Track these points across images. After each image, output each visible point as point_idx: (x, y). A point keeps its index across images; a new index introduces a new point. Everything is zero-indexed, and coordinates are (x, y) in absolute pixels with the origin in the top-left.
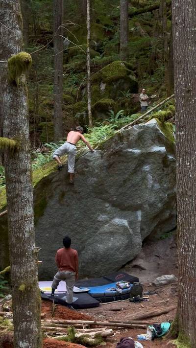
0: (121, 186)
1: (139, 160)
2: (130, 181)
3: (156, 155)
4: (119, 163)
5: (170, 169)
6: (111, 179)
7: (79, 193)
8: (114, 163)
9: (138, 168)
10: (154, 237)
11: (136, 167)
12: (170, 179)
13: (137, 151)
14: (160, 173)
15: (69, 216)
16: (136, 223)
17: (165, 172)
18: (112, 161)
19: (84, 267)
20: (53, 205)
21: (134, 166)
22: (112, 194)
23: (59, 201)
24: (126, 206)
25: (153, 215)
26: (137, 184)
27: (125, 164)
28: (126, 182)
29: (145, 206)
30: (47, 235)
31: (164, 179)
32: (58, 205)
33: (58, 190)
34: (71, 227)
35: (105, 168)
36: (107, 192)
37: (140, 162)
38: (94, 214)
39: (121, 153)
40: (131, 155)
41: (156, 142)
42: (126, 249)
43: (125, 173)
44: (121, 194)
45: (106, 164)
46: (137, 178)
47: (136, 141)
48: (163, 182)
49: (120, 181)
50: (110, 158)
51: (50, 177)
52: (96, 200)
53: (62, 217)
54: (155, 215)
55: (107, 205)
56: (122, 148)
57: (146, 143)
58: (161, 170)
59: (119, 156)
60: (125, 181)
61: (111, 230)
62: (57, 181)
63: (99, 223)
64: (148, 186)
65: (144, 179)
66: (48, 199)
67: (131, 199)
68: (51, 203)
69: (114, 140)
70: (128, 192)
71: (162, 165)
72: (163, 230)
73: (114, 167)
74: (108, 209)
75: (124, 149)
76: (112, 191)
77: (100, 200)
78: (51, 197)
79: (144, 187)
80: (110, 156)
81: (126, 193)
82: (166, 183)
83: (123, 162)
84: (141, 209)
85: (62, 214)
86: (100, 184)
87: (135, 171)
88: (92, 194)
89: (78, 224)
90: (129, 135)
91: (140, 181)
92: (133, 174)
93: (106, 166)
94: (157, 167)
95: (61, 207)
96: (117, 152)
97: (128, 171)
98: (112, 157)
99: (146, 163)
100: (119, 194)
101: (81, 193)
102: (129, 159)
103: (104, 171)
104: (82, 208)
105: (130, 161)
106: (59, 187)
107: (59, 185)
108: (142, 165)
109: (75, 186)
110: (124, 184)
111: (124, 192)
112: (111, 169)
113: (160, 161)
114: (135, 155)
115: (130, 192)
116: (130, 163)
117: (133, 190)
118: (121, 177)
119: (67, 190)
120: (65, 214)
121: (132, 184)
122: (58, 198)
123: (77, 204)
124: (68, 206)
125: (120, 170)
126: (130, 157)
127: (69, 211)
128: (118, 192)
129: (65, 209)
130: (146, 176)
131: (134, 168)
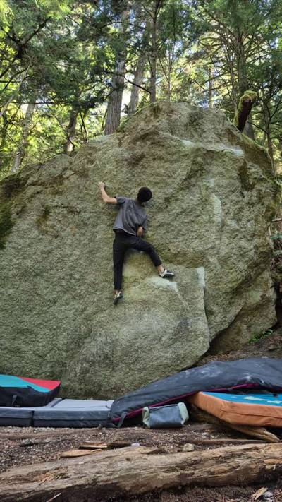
0: (160, 210)
1: (194, 163)
2: (179, 203)
3: (226, 159)
4: (154, 159)
5: (254, 193)
7: (79, 212)
8: (143, 156)
9: (193, 180)
10: (238, 341)
11: (189, 177)
12: (257, 216)
13: (188, 144)
14: (236, 199)
15: (59, 258)
16: (194, 291)
17: (246, 199)
18: (138, 152)
19: (87, 371)
20: (24, 231)
21: (185, 173)
23: (38, 224)
24: (172, 251)
25: (230, 285)
26: (193, 210)
27: (167, 165)
28: (169, 202)
29: (211, 260)
30: (11, 291)
31: (245, 212)
32: (36, 233)
33: (36, 202)
34: (64, 283)
35: (125, 163)
37: (196, 167)
39: (156, 137)
40: (175, 146)
41: (225, 140)
42: (176, 341)
43: (168, 184)
44: (161, 225)
45: (127, 155)
46: (191, 199)
47: (186, 126)
48: (244, 220)
49: (158, 198)
50: (135, 144)
51: (23, 175)
53: (44, 258)
54: (234, 285)
56: (156, 127)
57: (204, 135)
58: (238, 194)
59: (152, 143)
60: (167, 200)
61: (144, 297)
62: (34, 184)
64: (214, 219)
65: (205, 201)
66: (14, 216)
67: (182, 238)
68: (22, 225)
69: (143, 116)
70: (175, 223)
71: (238, 184)
72: (253, 329)
73: (143, 167)
75: (162, 130)
78: (21, 213)
79: (205, 218)
80: (135, 141)
81: (173, 226)
82: (249, 221)
83: (161, 158)
84: (203, 264)
85: (43, 252)
87: (187, 185)
88: (104, 218)
89: (77, 276)
90: (172, 111)
91: (197, 205)
92: (182, 189)
93: (126, 160)
94: (228, 185)
95: (41, 236)
96: (147, 135)
97: (172, 180)
98: (138, 143)
99: (208, 172)
100: (157, 224)
101: (82, 214)
102: (173, 154)
103: (125, 170)
104: (85, 245)
105: (176, 161)
106: (38, 196)
107: (38, 193)
108: (201, 175)
109: (70, 197)
110: (167, 207)
111: (167, 222)
112: (138, 169)
113: (235, 174)
114: (184, 147)
115: (179, 225)
116: (175, 165)
117: (186, 221)
118: (159, 190)
119: (55, 204)
120: (50, 252)
121: (182, 208)
122: (35, 218)
123: (74, 235)
124: (56, 237)
125: (158, 175)
126: (174, 150)
127: (59, 247)
128: (155, 219)
129: (50, 242)
130: (209, 196)
131: (184, 178)
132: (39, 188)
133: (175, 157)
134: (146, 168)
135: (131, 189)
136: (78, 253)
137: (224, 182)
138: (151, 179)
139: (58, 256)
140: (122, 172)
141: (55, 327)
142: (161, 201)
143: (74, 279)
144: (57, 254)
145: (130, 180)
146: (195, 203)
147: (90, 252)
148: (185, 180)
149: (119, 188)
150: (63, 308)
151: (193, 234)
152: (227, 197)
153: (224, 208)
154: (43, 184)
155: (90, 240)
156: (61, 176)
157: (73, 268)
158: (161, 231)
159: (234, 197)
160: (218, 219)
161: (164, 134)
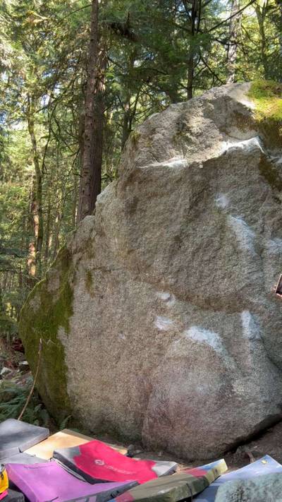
0: (173, 253)
1: (193, 184)
2: (191, 239)
3: (236, 161)
4: (149, 198)
6: (146, 238)
7: (110, 271)
8: (136, 200)
9: (201, 205)
11: (194, 204)
15: (109, 317)
16: (239, 343)
18: (130, 197)
19: (153, 426)
20: (81, 296)
21: (187, 200)
23: (87, 288)
24: (201, 297)
27: (164, 199)
28: (181, 241)
32: (88, 296)
33: (81, 269)
35: (123, 214)
36: (149, 266)
37: (198, 189)
38: (144, 314)
40: (162, 176)
42: (221, 407)
43: (172, 221)
44: (180, 269)
45: (122, 205)
46: (206, 229)
47: (173, 140)
50: (125, 190)
51: (68, 246)
52: (139, 284)
55: (165, 296)
56: (137, 163)
58: (271, 201)
59: (139, 183)
60: (178, 239)
61: (185, 353)
62: (75, 252)
63: (161, 335)
64: (240, 248)
65: (222, 228)
67: (207, 280)
68: (78, 291)
70: (195, 264)
71: (266, 187)
73: (142, 210)
74: (169, 304)
75: (144, 163)
76: (158, 264)
77: (146, 285)
78: (75, 281)
79: (228, 249)
80: (124, 187)
81: (192, 267)
83: (155, 195)
84: (245, 307)
85: (97, 313)
87: (194, 213)
88: (129, 273)
91: (214, 235)
92: (191, 220)
94: (251, 194)
95: (92, 299)
96: (132, 176)
97: (175, 214)
98: (128, 188)
99: (217, 188)
100: (176, 269)
101: (112, 272)
102: (165, 185)
103: (125, 222)
104: (123, 302)
105: (172, 191)
106: (81, 262)
107: (80, 259)
108: (208, 195)
109: (100, 258)
110: (180, 247)
111: (185, 264)
112: (137, 216)
113: (256, 175)
114: (174, 172)
115: (200, 265)
116: (173, 196)
117: (205, 258)
118: (166, 231)
119: (93, 267)
120: (101, 313)
121: (197, 244)
122: (83, 283)
123: (113, 293)
124: (102, 298)
125: (159, 214)
126: (164, 180)
127: (106, 307)
128: (172, 265)
129: (99, 303)
130: (224, 221)
131: (188, 207)
132: (79, 255)
133: (169, 187)
134: (145, 211)
135: (137, 239)
136: (120, 311)
137: (243, 192)
138: (154, 221)
139: (108, 315)
140: (123, 224)
141: (126, 380)
142: (170, 243)
144: (107, 313)
145: (134, 230)
146: (210, 234)
147: (128, 309)
148: (191, 208)
149: (126, 243)
150: (126, 363)
151: (219, 272)
152: (254, 211)
153: (254, 226)
154: (81, 250)
155: (126, 297)
156: (90, 239)
157: (121, 325)
158: (183, 276)
159: (265, 207)
160: (245, 246)
161: (147, 167)
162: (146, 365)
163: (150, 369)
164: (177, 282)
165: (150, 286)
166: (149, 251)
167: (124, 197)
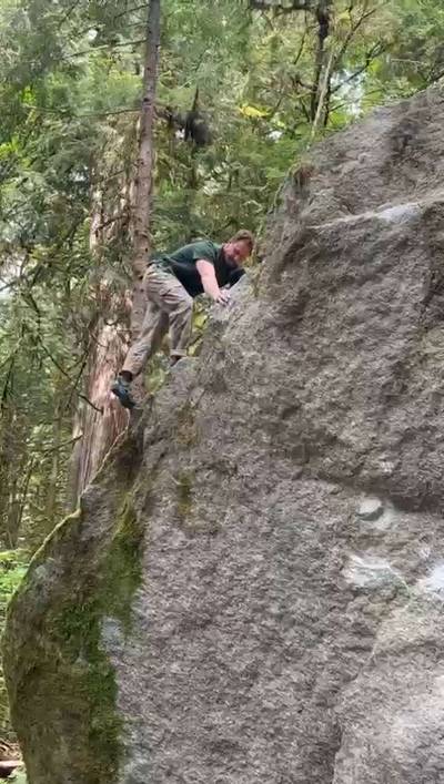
0: (390, 401)
1: (433, 250)
2: (431, 364)
4: (333, 291)
6: (326, 378)
7: (236, 469)
11: (434, 292)
13: (396, 215)
15: (231, 578)
18: (291, 294)
20: (162, 539)
21: (419, 285)
22: (362, 446)
23: (179, 519)
27: (367, 289)
28: (407, 374)
30: (175, 667)
33: (164, 475)
34: (256, 629)
35: (273, 330)
36: (333, 440)
38: (318, 554)
40: (365, 239)
43: (386, 333)
44: (407, 437)
45: (272, 314)
49: (377, 375)
50: (278, 281)
51: (134, 431)
52: (308, 487)
53: (207, 585)
55: (369, 505)
56: (307, 220)
59: (313, 261)
60: (400, 370)
61: (424, 632)
62: (152, 441)
63: (361, 600)
66: (140, 515)
68: (155, 529)
69: (285, 207)
73: (316, 319)
74: (381, 525)
76: (354, 431)
77: (323, 485)
78: (150, 505)
80: (276, 274)
83: (346, 281)
85: (203, 573)
86: (281, 408)
88: (281, 464)
89: (274, 610)
90: (342, 155)
92: (428, 327)
93: (272, 324)
95: (190, 542)
96: (296, 247)
97: (394, 316)
98: (285, 275)
100: (396, 439)
101: (242, 470)
102: (371, 258)
103: (276, 347)
104: (267, 535)
105: (385, 269)
106: (164, 461)
107: (163, 456)
109: (212, 442)
110: (405, 387)
111: (417, 424)
112: (305, 332)
114: (389, 228)
116: (388, 280)
118: (371, 356)
119: (192, 467)
120: (211, 570)
122: (171, 507)
123: (241, 519)
124: (214, 533)
125: (354, 321)
126: (367, 248)
127: (224, 555)
128: (387, 429)
129: (207, 548)
131: (421, 298)
132: (160, 446)
133: (379, 262)
134: (323, 320)
136: (260, 557)
138: (343, 338)
139: (229, 573)
140: (272, 352)
141: (272, 731)
142: (383, 380)
143: (272, 616)
144: (225, 569)
145: (297, 364)
148: (427, 302)
149: (279, 393)
150: (272, 685)
154: (165, 434)
155: (273, 522)
156: (187, 407)
157: (260, 594)
158: (412, 452)
161: (330, 225)
162: (324, 681)
163: (335, 690)
164: (398, 467)
165: (331, 487)
166: (333, 405)
167: (274, 295)
